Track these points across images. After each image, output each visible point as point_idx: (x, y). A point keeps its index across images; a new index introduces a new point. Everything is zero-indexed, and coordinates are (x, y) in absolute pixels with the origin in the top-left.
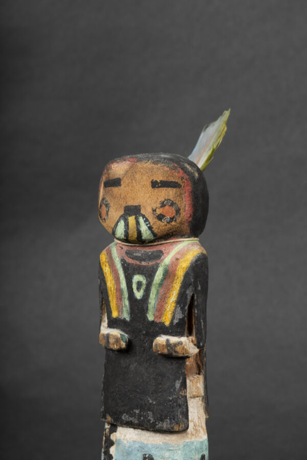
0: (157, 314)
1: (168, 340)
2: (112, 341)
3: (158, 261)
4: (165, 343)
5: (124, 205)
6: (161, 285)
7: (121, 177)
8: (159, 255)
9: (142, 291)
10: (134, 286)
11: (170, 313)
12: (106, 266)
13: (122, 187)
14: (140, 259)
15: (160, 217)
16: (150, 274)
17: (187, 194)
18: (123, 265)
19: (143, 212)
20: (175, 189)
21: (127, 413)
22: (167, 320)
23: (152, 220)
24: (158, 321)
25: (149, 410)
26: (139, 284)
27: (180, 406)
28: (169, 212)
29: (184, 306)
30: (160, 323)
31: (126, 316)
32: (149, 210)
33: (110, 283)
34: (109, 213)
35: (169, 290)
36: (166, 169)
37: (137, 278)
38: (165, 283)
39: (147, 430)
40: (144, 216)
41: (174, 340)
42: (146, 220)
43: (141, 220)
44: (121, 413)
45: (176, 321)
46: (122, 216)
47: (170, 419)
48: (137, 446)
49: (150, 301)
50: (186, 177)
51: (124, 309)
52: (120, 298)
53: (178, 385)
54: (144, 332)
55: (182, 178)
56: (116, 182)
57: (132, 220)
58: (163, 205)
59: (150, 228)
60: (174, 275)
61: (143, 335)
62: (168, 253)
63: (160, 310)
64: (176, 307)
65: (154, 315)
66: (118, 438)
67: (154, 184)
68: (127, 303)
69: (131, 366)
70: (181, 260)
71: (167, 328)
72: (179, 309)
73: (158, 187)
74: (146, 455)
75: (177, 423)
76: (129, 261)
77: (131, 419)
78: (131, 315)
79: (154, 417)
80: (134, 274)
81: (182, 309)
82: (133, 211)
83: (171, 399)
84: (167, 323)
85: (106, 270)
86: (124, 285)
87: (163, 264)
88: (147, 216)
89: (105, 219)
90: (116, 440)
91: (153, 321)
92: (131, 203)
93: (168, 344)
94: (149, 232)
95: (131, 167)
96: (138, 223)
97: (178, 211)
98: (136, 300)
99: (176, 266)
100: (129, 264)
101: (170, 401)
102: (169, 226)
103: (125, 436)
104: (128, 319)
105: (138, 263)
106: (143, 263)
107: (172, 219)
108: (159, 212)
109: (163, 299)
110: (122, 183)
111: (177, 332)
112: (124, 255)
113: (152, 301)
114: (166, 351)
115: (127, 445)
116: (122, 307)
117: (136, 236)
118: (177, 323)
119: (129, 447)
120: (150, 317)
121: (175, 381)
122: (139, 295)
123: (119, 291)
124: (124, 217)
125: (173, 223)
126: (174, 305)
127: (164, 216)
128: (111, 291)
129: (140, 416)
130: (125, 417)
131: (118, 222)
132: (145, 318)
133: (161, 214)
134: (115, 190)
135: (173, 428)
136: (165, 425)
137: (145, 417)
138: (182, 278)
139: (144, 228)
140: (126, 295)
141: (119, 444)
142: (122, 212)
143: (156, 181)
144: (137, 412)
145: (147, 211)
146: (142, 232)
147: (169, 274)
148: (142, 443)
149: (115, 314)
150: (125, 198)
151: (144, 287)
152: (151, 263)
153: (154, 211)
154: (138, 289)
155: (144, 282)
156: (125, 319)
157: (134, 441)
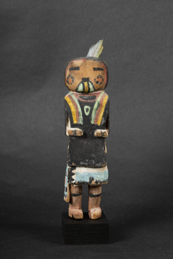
0: (95, 121)
1: (101, 131)
2: (77, 133)
3: (95, 100)
5: (82, 77)
6: (97, 109)
7: (79, 66)
8: (94, 97)
9: (89, 112)
10: (85, 110)
11: (100, 120)
12: (70, 103)
13: (80, 70)
14: (87, 99)
15: (97, 82)
16: (92, 105)
17: (105, 73)
18: (79, 102)
19: (90, 80)
20: (102, 71)
21: (83, 161)
22: (99, 123)
23: (94, 83)
24: (95, 124)
25: (93, 159)
26: (87, 110)
27: (104, 157)
28: (100, 80)
29: (105, 117)
30: (96, 124)
31: (81, 122)
32: (93, 79)
33: (73, 110)
34: (74, 81)
35: (100, 111)
36: (99, 63)
37: (86, 107)
38: (99, 109)
39: (92, 167)
40: (91, 82)
41: (103, 131)
42: (92, 84)
43: (90, 84)
44: (80, 161)
45: (102, 124)
46: (81, 82)
47: (101, 162)
48: (87, 174)
49: (92, 116)
51: (80, 120)
53: (103, 149)
54: (90, 129)
55: (104, 67)
56: (77, 68)
57: (86, 84)
58: (98, 77)
59: (94, 87)
60: (102, 105)
61: (90, 130)
62: (98, 97)
63: (96, 119)
64: (102, 118)
65: (94, 121)
66: (77, 172)
67: (95, 69)
68: (81, 117)
69: (84, 142)
70: (104, 99)
71: (99, 126)
72: (104, 119)
73: (96, 70)
74: (90, 177)
75: (103, 164)
76: (82, 100)
77: (84, 163)
78: (83, 122)
79: (95, 162)
80: (85, 105)
82: (87, 80)
83: (101, 154)
84: (99, 125)
85: (71, 104)
86: (80, 110)
87: (97, 101)
88: (92, 82)
89: (71, 84)
90: (76, 173)
92: (85, 77)
93: (102, 133)
94: (93, 88)
95: (84, 62)
96: (88, 85)
97: (103, 80)
98: (86, 116)
99: (102, 102)
100: (82, 102)
101: (101, 155)
102: (100, 86)
103: (81, 170)
104: (82, 124)
105: (86, 101)
106: (89, 101)
107: (101, 83)
108: (97, 80)
109: (97, 115)
110: (80, 68)
111: (103, 128)
112: (79, 98)
113: (93, 116)
114: (101, 136)
115: (82, 174)
116: (79, 119)
117: (88, 90)
118: (103, 124)
119: (83, 175)
120: (92, 123)
121: (102, 147)
122: (87, 114)
123: (78, 113)
124: (82, 82)
125: (101, 85)
126: (102, 117)
127: (98, 82)
128: (74, 112)
129: (88, 162)
130: (82, 163)
131: (79, 85)
132: (90, 123)
133: (97, 81)
134: (76, 71)
135: (102, 166)
136: (99, 165)
137: (91, 162)
138: (105, 106)
139: (91, 87)
140: (81, 114)
141: (78, 174)
142: (81, 81)
143: (95, 68)
144: (87, 160)
145: (92, 80)
146: (90, 88)
147: (100, 105)
148: (89, 172)
149: (75, 122)
150: (82, 75)
151: (89, 110)
152: (92, 101)
153: (95, 80)
154: (87, 111)
155: (89, 108)
156: (80, 124)
157: (85, 172)
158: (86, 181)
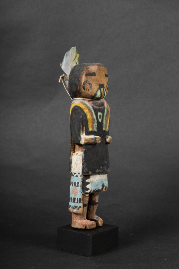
5: (99, 83)
6: (106, 116)
7: (95, 72)
8: (103, 104)
9: (101, 119)
11: (108, 127)
12: (86, 109)
13: (97, 76)
16: (103, 113)
18: (93, 109)
19: (104, 86)
21: (98, 169)
22: (107, 130)
23: (107, 90)
26: (100, 116)
32: (106, 86)
33: (89, 117)
34: (92, 87)
35: (108, 117)
37: (99, 114)
44: (96, 169)
48: (100, 181)
51: (95, 127)
52: (93, 123)
56: (94, 74)
57: (102, 89)
66: (92, 181)
68: (96, 124)
69: (99, 149)
71: (107, 133)
73: (107, 77)
74: (103, 184)
76: (95, 107)
77: (99, 171)
78: (97, 129)
80: (98, 112)
85: (86, 111)
86: (95, 117)
87: (106, 107)
88: (105, 88)
89: (89, 90)
91: (105, 131)
94: (106, 95)
95: (99, 68)
96: (104, 91)
98: (99, 122)
100: (95, 108)
103: (95, 179)
104: (96, 131)
105: (99, 107)
106: (100, 108)
110: (96, 74)
112: (92, 104)
113: (104, 122)
115: (97, 182)
116: (94, 126)
117: (103, 96)
120: (104, 129)
122: (100, 120)
123: (93, 119)
124: (100, 88)
126: (109, 123)
128: (90, 120)
129: (102, 169)
130: (97, 171)
131: (97, 91)
134: (93, 77)
137: (104, 169)
140: (96, 121)
142: (98, 87)
143: (106, 74)
144: (101, 167)
149: (90, 129)
150: (98, 81)
151: (102, 117)
152: (103, 107)
154: (100, 118)
155: (102, 115)
156: (95, 131)
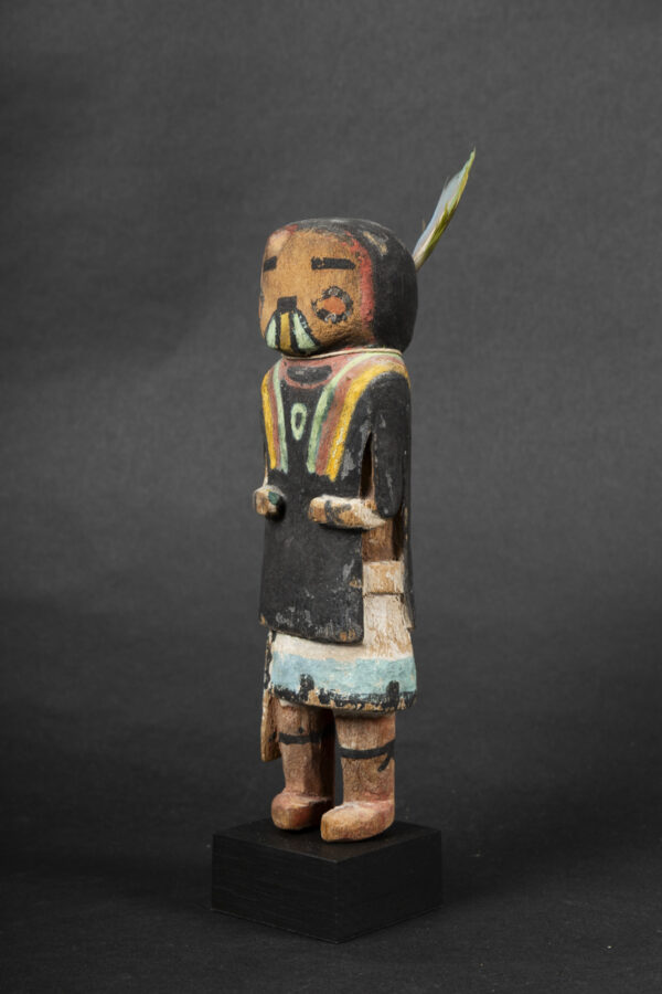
0: (320, 463)
1: (328, 502)
2: (259, 502)
3: (323, 383)
4: (323, 507)
5: (278, 296)
6: (324, 418)
7: (277, 256)
8: (324, 374)
9: (302, 428)
10: (293, 421)
11: (337, 461)
12: (264, 391)
14: (301, 379)
15: (322, 314)
16: (311, 406)
17: (364, 279)
18: (282, 388)
19: (299, 306)
20: (345, 272)
21: (280, 612)
22: (332, 472)
23: (311, 318)
24: (320, 473)
25: (306, 607)
26: (299, 416)
27: (349, 604)
28: (335, 306)
29: (357, 451)
30: (323, 476)
31: (284, 467)
32: (308, 303)
33: (268, 417)
34: (263, 309)
35: (334, 426)
36: (334, 240)
37: (298, 408)
38: (330, 416)
39: (303, 637)
40: (300, 313)
41: (337, 501)
42: (303, 319)
43: (296, 319)
44: (274, 611)
45: (344, 474)
46: (274, 314)
47: (334, 622)
48: (294, 662)
49: (311, 443)
50: (363, 251)
51: (282, 455)
52: (277, 440)
53: (347, 571)
54: (303, 491)
55: (358, 254)
56: (272, 263)
58: (327, 296)
59: (308, 331)
60: (342, 403)
61: (303, 494)
62: (338, 371)
63: (323, 456)
64: (344, 453)
65: (315, 464)
66: (277, 650)
67: (316, 264)
68: (284, 446)
69: (287, 541)
70: (354, 381)
71: (332, 484)
72: (348, 456)
73: (320, 268)
74: (303, 675)
75: (345, 630)
76: (290, 383)
77: (286, 621)
78: (289, 465)
79: (312, 619)
80: (294, 402)
81: (354, 456)
82: (287, 305)
83: (335, 592)
84: (333, 477)
85: (266, 396)
86: (281, 419)
87: (328, 386)
88: (304, 313)
90: (274, 653)
91: (314, 474)
92: (287, 293)
93: (328, 508)
94: (306, 337)
95: (289, 239)
96: (292, 323)
97: (349, 305)
98: (294, 440)
99: (346, 389)
100: (288, 387)
101: (334, 596)
102: (335, 328)
103: (284, 646)
104: (286, 471)
105: (299, 385)
106: (306, 386)
107: (340, 317)
108: (320, 305)
109: (327, 440)
110: (278, 263)
111: (346, 491)
112: (286, 373)
113: (314, 443)
114: (324, 519)
115: (284, 660)
116: (280, 452)
117: (289, 344)
118: (346, 478)
119: (286, 664)
120: (311, 469)
121: (342, 566)
122: (298, 434)
123: (276, 427)
125: (342, 323)
126: (341, 449)
127: (327, 313)
128: (269, 427)
129: (296, 616)
130: (279, 618)
132: (306, 468)
133: (323, 310)
134: (270, 275)
135: (338, 637)
136: (327, 632)
137: (302, 620)
138: (353, 408)
139: (299, 331)
140: (283, 434)
141: (277, 658)
142: (275, 308)
143: (318, 260)
144: (292, 610)
145: (304, 305)
146: (297, 337)
147: (335, 403)
148: (300, 657)
149: (273, 464)
151: (303, 422)
152: (314, 386)
153: (314, 304)
154: (298, 424)
155: (305, 414)
156: (283, 471)
157: (291, 655)
158: (291, 688)
